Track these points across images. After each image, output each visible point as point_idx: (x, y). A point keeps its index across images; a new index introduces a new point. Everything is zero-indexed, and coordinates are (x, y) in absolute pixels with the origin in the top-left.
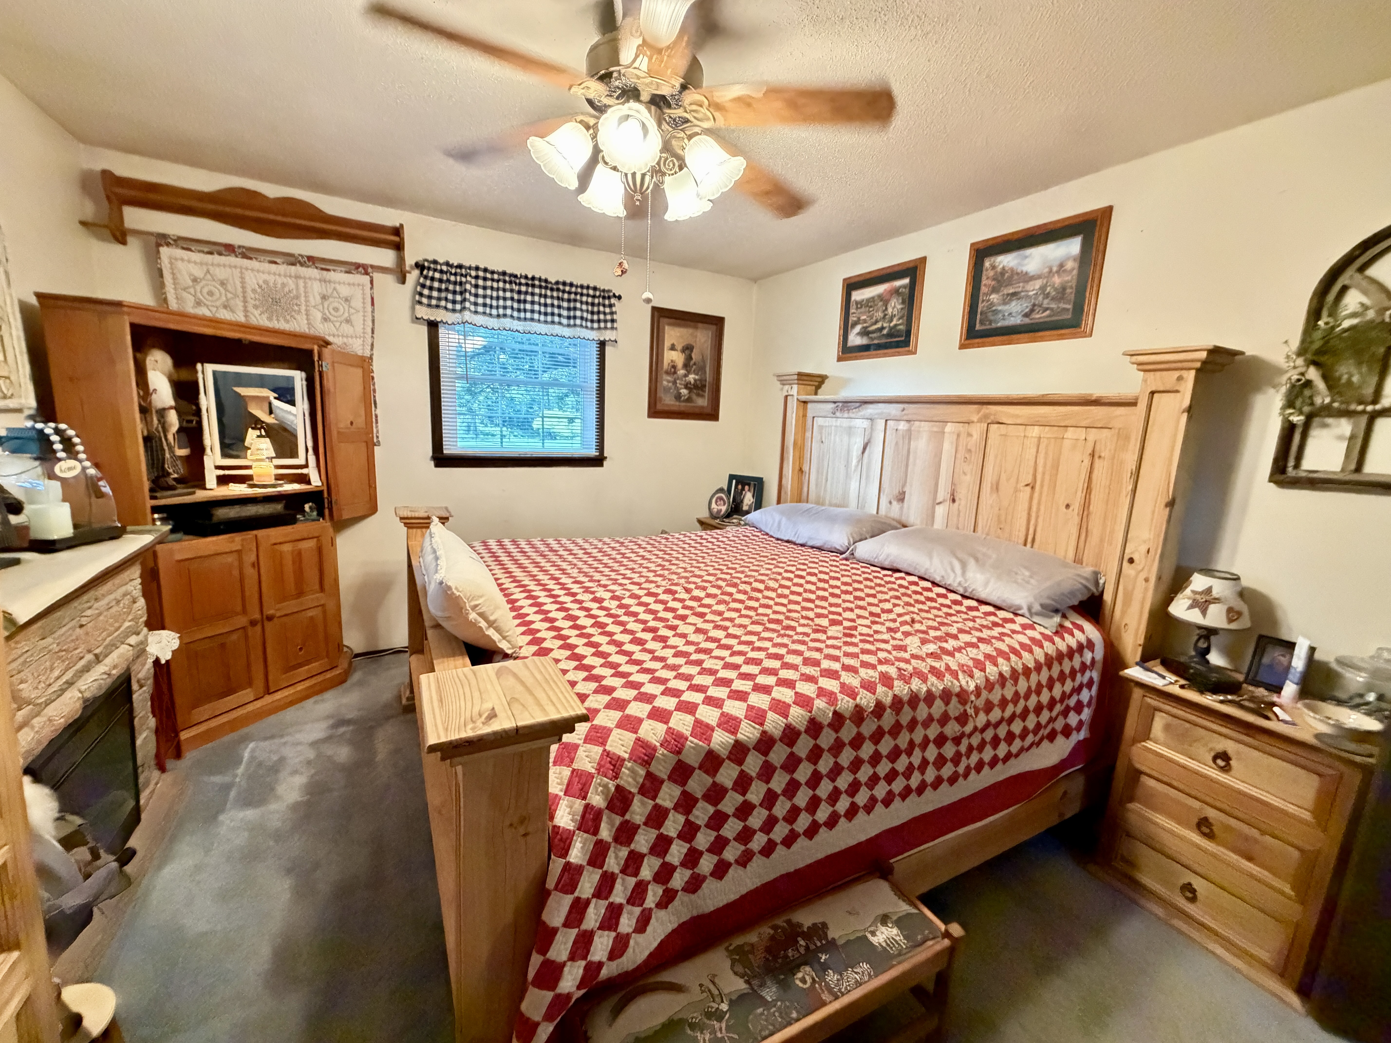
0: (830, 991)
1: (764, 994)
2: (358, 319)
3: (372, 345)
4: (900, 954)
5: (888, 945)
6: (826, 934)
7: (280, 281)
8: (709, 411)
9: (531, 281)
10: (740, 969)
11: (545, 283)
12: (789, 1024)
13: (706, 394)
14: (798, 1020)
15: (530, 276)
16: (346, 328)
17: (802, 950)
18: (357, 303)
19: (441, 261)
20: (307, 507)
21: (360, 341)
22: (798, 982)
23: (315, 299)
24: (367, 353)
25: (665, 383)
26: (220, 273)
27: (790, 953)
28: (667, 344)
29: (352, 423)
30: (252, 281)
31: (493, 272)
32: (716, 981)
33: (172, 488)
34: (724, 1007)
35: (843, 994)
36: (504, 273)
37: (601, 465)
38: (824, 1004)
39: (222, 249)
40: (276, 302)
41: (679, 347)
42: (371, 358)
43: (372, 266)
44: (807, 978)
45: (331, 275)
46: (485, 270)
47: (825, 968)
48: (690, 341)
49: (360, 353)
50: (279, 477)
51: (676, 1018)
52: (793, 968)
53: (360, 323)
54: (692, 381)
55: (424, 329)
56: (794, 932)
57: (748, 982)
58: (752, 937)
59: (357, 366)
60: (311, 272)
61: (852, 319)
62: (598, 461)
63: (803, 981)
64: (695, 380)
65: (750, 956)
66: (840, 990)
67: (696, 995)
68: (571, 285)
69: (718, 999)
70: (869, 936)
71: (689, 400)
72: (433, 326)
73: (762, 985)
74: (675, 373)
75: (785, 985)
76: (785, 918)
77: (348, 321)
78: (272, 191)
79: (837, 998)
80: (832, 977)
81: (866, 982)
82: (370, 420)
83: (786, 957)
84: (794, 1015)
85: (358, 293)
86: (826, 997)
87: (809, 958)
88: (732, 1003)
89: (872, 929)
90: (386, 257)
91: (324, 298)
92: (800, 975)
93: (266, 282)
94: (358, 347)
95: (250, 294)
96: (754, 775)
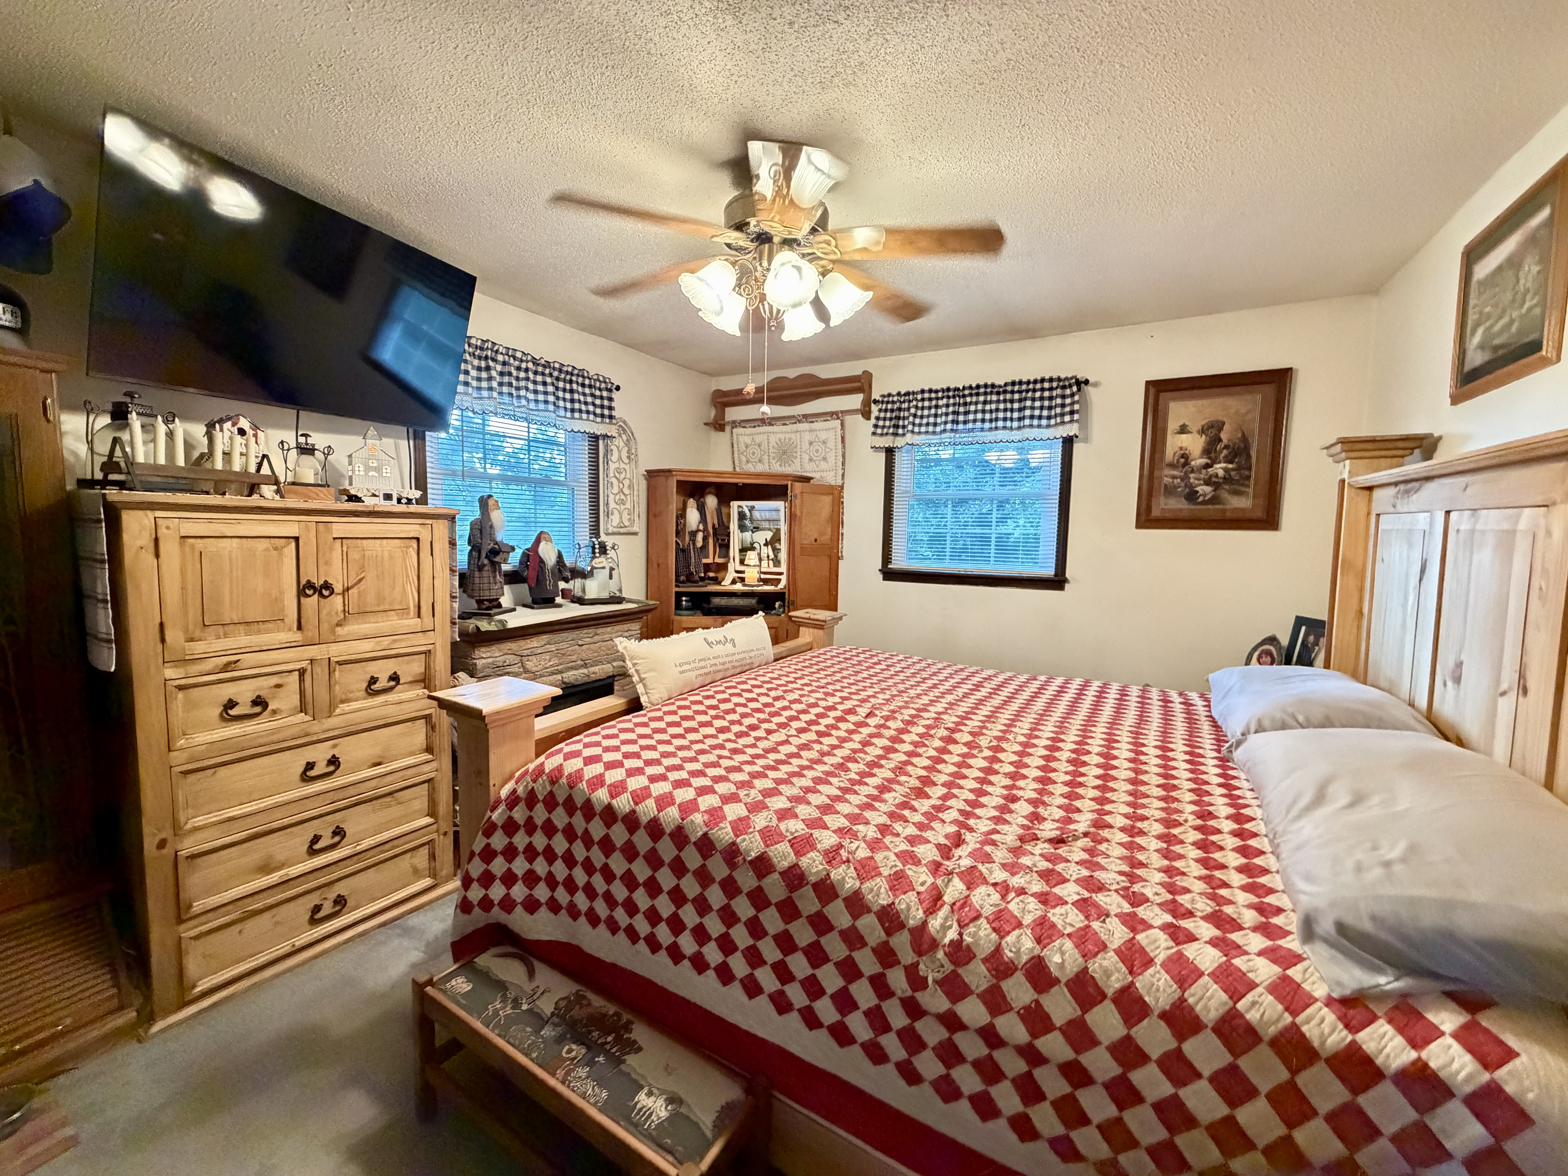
0: (568, 1073)
1: (546, 1028)
2: (831, 457)
3: (843, 475)
4: (636, 1125)
5: (641, 1110)
6: (628, 1053)
7: (788, 436)
8: (1259, 514)
9: (976, 390)
10: (563, 1004)
11: (992, 388)
12: (527, 1055)
13: (1251, 491)
14: (532, 1060)
15: (974, 385)
16: (823, 465)
17: (600, 1041)
18: (831, 444)
19: (894, 393)
20: (777, 604)
21: (833, 473)
22: (567, 1047)
23: (806, 445)
24: (839, 482)
25: (1167, 480)
26: (758, 439)
27: (595, 1034)
28: (1173, 425)
29: (816, 540)
30: (773, 439)
31: (937, 392)
32: (546, 994)
33: (696, 582)
34: (525, 1007)
35: (568, 1086)
36: (948, 390)
37: (1061, 588)
38: (553, 1074)
39: (759, 423)
40: (784, 453)
41: (1195, 426)
42: (842, 487)
43: (842, 412)
44: (574, 1054)
45: (815, 426)
46: (930, 391)
47: (591, 1063)
48: (1219, 415)
49: (833, 483)
50: (760, 580)
51: (507, 985)
52: (580, 1041)
53: (834, 458)
54: (1221, 473)
55: (882, 456)
56: (619, 1030)
57: (553, 1014)
58: (597, 1002)
59: (829, 494)
60: (805, 426)
61: (1472, 317)
62: (1057, 582)
63: (570, 1051)
64: (1226, 470)
65: (577, 1007)
66: (570, 1082)
67: (528, 987)
68: (1021, 383)
69: (530, 1000)
70: (646, 1090)
71: (1214, 500)
72: (890, 452)
73: (555, 1025)
74: (1186, 464)
75: (560, 1040)
76: (630, 1017)
77: (824, 459)
78: (792, 373)
79: (563, 1082)
80: (583, 1072)
81: (588, 1102)
82: (837, 536)
83: (590, 1032)
84: (534, 1055)
85: (831, 435)
86: (560, 1073)
87: (593, 1048)
88: (529, 1011)
89: (655, 1091)
90: (855, 401)
91: (811, 444)
92: (574, 1047)
93: (780, 440)
94: (832, 478)
95: (772, 450)
96: (618, 846)
